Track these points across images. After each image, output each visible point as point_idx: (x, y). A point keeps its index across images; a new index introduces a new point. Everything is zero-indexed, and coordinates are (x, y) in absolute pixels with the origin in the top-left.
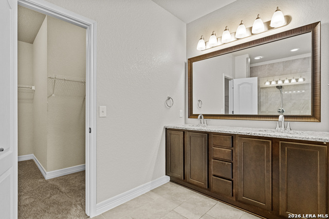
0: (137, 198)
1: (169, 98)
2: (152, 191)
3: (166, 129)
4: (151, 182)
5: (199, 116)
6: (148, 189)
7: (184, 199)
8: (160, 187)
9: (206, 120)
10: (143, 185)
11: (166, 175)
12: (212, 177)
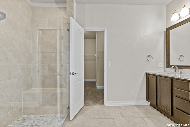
0: (127, 106)
1: (149, 56)
2: (136, 106)
3: (147, 74)
4: (135, 101)
5: (173, 67)
6: (133, 104)
7: (153, 116)
8: (141, 106)
9: (179, 69)
10: (130, 101)
11: (147, 100)
12: (174, 109)
